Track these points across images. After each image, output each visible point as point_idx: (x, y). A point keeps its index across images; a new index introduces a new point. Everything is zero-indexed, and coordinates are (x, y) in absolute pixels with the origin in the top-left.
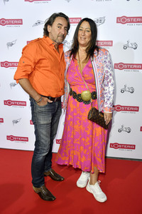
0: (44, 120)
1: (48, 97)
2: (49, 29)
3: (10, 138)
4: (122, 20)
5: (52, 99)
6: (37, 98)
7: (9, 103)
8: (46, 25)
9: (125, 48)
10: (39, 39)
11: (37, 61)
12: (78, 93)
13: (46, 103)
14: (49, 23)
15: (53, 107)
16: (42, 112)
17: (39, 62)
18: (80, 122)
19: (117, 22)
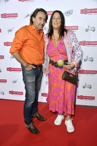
1: (33, 65)
2: (34, 19)
3: (12, 92)
4: (84, 11)
5: (35, 66)
7: (10, 69)
9: (87, 30)
12: (55, 61)
13: (31, 68)
17: (26, 41)
18: (57, 81)
19: (81, 13)
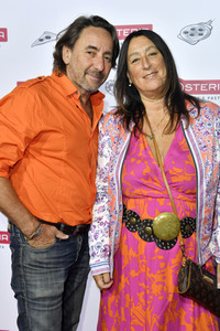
0: (45, 287)
1: (58, 226)
2: (67, 55)
5: (67, 229)
6: (28, 227)
8: (59, 46)
10: (40, 80)
11: (33, 135)
13: (53, 241)
14: (67, 40)
15: (68, 251)
16: (39, 265)
17: (37, 138)
